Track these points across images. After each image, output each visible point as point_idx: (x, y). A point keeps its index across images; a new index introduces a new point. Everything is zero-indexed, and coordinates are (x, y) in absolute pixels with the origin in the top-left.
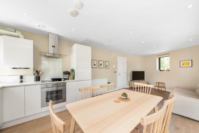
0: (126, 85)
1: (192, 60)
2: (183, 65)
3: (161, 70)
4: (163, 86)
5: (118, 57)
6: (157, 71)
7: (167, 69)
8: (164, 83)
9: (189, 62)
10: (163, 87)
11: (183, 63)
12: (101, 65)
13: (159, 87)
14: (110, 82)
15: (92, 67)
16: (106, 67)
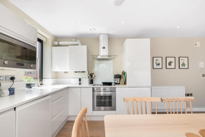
12: (170, 63)
14: (192, 94)
15: (153, 68)
16: (182, 65)
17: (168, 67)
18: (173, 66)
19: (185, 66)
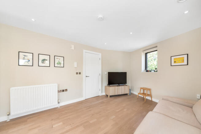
0: (100, 92)
1: (188, 54)
2: (175, 62)
3: (147, 71)
4: (149, 93)
5: (84, 51)
6: (142, 71)
7: (155, 69)
8: (150, 90)
9: (183, 57)
10: (148, 95)
11: (174, 59)
12: (44, 60)
13: (144, 94)
14: (67, 90)
15: (19, 65)
16: (57, 64)
17: (41, 64)
18: (47, 64)
19: (60, 65)
